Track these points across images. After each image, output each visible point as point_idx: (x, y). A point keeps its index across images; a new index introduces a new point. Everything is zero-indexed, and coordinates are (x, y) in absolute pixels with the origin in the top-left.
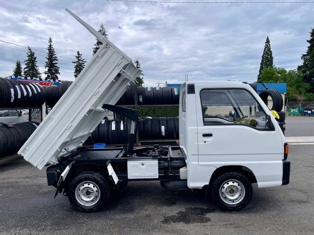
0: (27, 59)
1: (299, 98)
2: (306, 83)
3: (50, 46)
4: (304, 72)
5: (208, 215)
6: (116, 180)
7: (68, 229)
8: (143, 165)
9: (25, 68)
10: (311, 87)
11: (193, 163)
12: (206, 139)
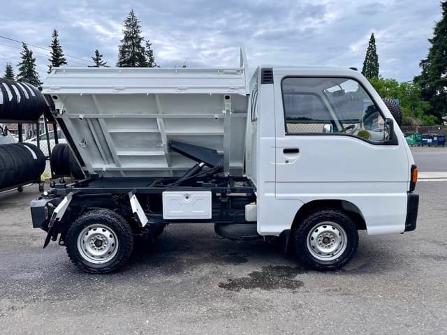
0: (22, 61)
1: (414, 122)
2: (425, 100)
3: (55, 42)
4: (423, 85)
5: (299, 277)
6: (144, 220)
7: (75, 298)
8: (187, 198)
9: (18, 76)
10: (432, 107)
11: (267, 195)
12: (290, 157)
